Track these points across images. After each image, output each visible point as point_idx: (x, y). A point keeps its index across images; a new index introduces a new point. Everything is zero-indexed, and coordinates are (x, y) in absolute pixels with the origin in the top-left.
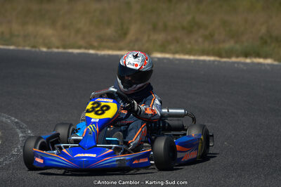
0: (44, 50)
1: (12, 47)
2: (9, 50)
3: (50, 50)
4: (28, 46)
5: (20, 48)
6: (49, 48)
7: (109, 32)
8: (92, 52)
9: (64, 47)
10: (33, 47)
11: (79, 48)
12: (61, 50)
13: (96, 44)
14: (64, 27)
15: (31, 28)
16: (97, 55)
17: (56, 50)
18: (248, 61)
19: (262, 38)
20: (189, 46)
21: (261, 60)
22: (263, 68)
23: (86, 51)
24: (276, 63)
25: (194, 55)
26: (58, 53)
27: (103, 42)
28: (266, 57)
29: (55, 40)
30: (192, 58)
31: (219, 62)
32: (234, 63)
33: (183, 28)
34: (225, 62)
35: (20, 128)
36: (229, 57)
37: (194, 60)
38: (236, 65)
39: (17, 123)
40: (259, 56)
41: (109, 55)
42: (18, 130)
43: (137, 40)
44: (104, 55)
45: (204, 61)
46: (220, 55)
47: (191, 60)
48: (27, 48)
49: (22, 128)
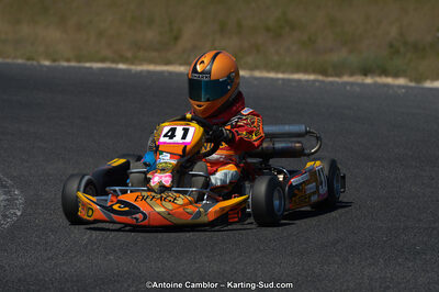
0: (47, 63)
3: (56, 64)
4: (22, 57)
5: (9, 61)
6: (54, 61)
7: (151, 35)
8: (122, 66)
9: (79, 59)
10: (28, 59)
11: (103, 60)
12: (73, 64)
13: (129, 55)
14: (79, 27)
15: (25, 30)
16: (129, 71)
17: (65, 64)
18: (369, 80)
19: (391, 45)
20: (276, 58)
21: (389, 80)
22: (391, 91)
23: (114, 66)
24: (413, 84)
25: (283, 72)
26: (69, 68)
27: (140, 51)
28: (396, 75)
30: (280, 76)
31: (323, 82)
32: (346, 83)
33: (268, 30)
34: (332, 83)
36: (339, 75)
37: (283, 79)
38: (348, 88)
40: (384, 72)
41: (149, 72)
44: (141, 72)
45: (299, 81)
46: (324, 73)
47: (278, 79)
48: (20, 61)
49: (5, 187)
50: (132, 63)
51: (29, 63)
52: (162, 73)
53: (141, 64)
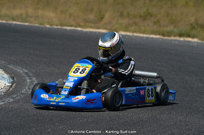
0: (48, 26)
1: (27, 24)
2: (25, 25)
3: (52, 27)
4: (38, 23)
5: (32, 24)
6: (51, 25)
7: (92, 17)
8: (79, 29)
9: (61, 25)
10: (40, 24)
11: (71, 26)
12: (59, 27)
13: (82, 24)
14: (62, 12)
15: (40, 12)
16: (82, 31)
17: (55, 27)
18: (182, 39)
19: (191, 25)
20: (143, 28)
21: (190, 39)
22: (191, 44)
23: (76, 28)
24: (200, 41)
25: (146, 34)
26: (57, 29)
27: (87, 23)
28: (193, 37)
29: (55, 21)
30: (145, 36)
31: (163, 39)
32: (172, 40)
33: (141, 16)
34: (166, 39)
35: (29, 76)
36: (169, 36)
37: (146, 37)
38: (173, 42)
39: (26, 73)
40: (189, 36)
41: (90, 32)
42: (27, 78)
43: (110, 22)
44: (87, 31)
45: (152, 38)
46: (163, 35)
47: (144, 37)
48: (37, 25)
49: (30, 76)
50: (83, 28)
51: (41, 26)
52: (96, 32)
53: (87, 28)
